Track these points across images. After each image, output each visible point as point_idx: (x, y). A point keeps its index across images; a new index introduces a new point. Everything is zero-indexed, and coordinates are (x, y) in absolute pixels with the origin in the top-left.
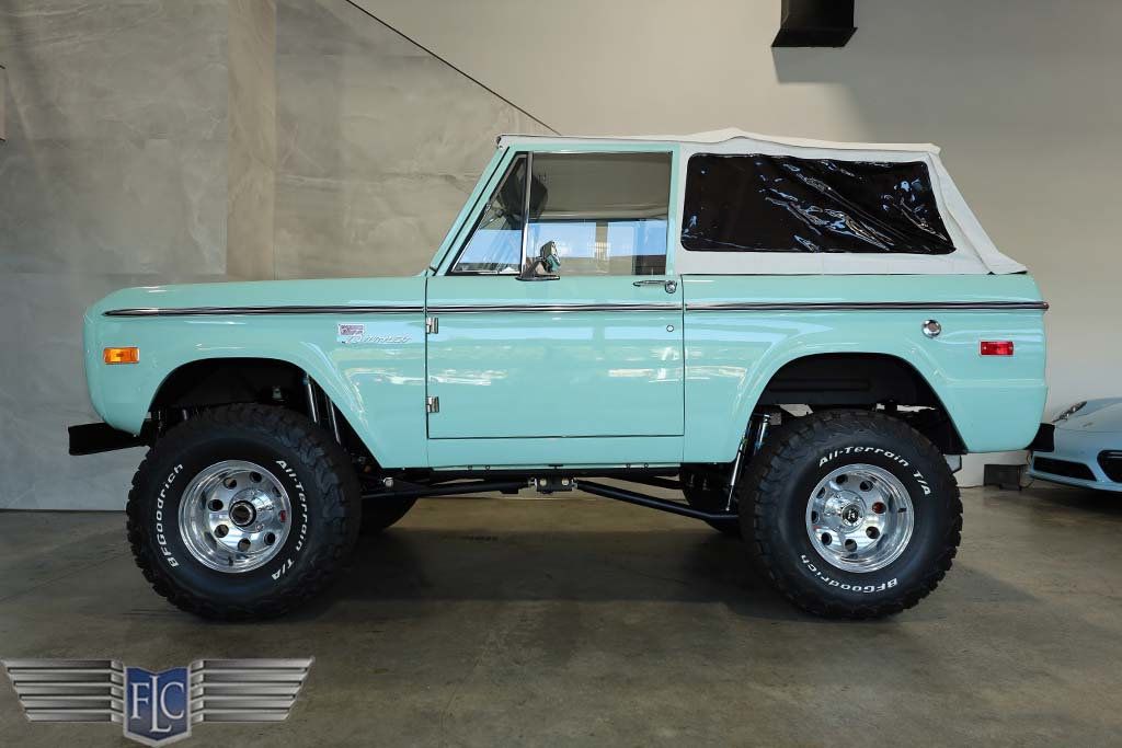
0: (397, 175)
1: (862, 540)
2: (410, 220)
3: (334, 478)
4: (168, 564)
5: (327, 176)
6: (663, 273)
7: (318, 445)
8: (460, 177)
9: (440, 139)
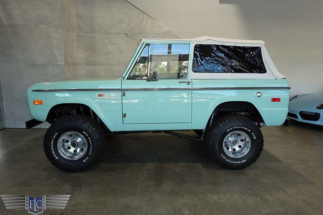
0: (111, 33)
1: (237, 149)
2: (115, 46)
3: (98, 136)
4: (56, 159)
5: (91, 33)
6: (187, 79)
7: (94, 127)
8: (129, 34)
9: (123, 23)
